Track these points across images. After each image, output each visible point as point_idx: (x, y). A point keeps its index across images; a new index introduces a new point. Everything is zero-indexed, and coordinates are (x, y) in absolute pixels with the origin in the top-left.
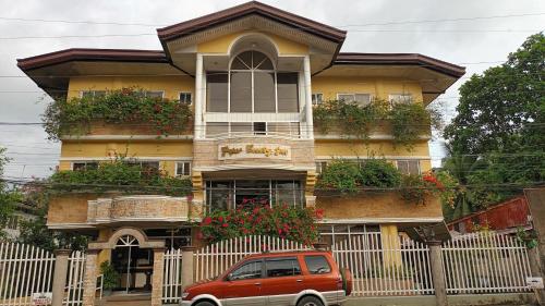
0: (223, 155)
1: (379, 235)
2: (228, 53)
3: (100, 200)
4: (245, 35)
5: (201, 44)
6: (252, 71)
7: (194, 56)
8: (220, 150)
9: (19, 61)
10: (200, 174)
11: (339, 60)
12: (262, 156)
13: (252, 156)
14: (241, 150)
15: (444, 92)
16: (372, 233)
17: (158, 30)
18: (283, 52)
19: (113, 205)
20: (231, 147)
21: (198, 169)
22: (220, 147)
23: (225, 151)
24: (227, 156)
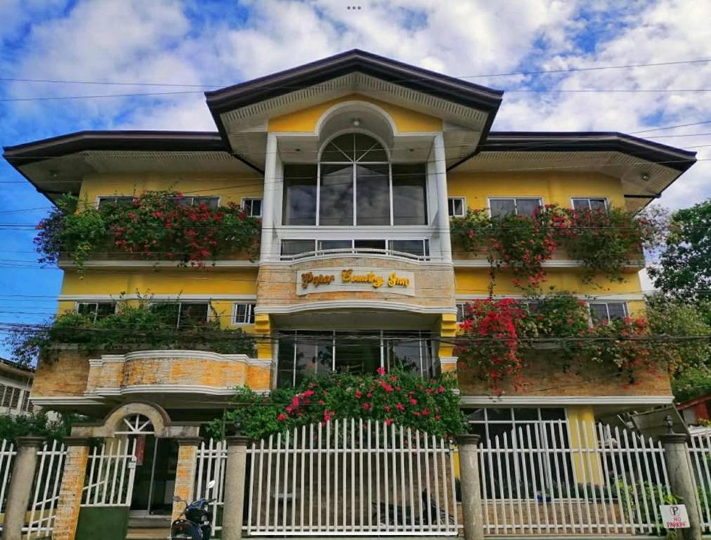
0: (305, 287)
1: (564, 425)
2: (316, 132)
3: (106, 358)
4: (342, 105)
5: (274, 120)
6: (355, 163)
7: (264, 136)
8: (300, 280)
9: (6, 149)
10: (267, 318)
11: (490, 142)
12: (367, 288)
13: (350, 287)
14: (332, 278)
15: (658, 195)
16: (552, 422)
17: (208, 94)
18: (402, 130)
19: (126, 365)
20: (316, 274)
21: (263, 311)
22: (300, 273)
23: (308, 279)
24: (311, 289)
